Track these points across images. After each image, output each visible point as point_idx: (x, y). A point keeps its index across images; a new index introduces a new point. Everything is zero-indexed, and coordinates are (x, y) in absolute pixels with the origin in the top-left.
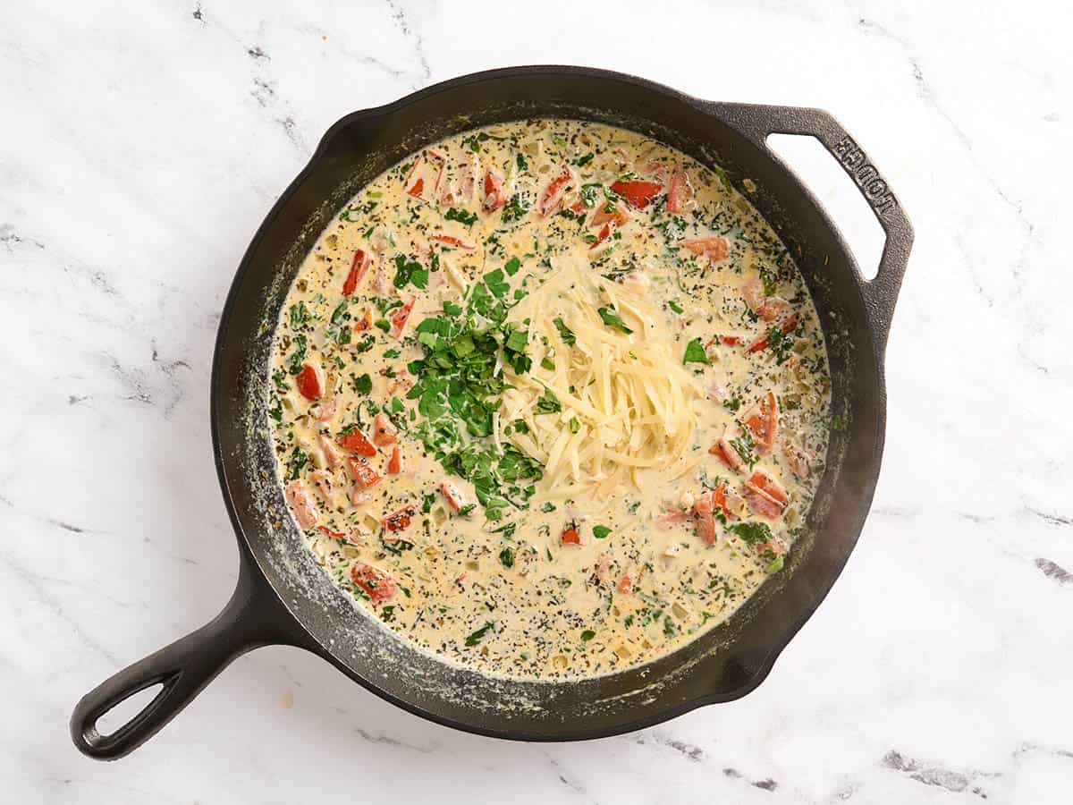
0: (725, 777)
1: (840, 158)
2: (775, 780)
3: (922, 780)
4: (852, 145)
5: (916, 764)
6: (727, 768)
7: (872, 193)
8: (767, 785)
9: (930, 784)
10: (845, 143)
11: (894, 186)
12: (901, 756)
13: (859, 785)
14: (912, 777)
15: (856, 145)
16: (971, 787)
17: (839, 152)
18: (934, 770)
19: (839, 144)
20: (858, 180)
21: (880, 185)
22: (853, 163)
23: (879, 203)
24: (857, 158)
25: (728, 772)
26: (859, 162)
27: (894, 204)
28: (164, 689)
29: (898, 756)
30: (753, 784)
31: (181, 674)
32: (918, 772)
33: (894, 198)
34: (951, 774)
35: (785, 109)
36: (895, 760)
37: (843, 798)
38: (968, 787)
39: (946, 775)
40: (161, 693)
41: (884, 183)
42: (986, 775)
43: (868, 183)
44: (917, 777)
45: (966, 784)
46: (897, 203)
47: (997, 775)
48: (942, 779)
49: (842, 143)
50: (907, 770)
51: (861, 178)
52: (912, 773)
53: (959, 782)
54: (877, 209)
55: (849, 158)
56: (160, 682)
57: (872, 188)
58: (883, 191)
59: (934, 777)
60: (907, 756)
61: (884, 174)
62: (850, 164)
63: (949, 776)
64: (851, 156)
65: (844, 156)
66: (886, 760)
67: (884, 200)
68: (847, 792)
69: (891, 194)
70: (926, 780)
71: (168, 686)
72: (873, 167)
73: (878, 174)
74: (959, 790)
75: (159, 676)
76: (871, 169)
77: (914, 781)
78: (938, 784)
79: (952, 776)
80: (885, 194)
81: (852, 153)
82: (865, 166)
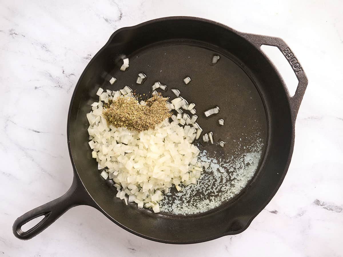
2: (277, 211)
3: (327, 209)
4: (289, 50)
5: (324, 204)
7: (295, 67)
8: (275, 212)
9: (330, 210)
10: (287, 49)
12: (320, 201)
13: (306, 211)
14: (324, 208)
17: (285, 52)
18: (331, 205)
19: (285, 50)
20: (290, 62)
21: (298, 65)
22: (289, 57)
23: (297, 71)
24: (291, 55)
26: (291, 56)
27: (302, 72)
32: (326, 206)
33: (302, 69)
36: (317, 202)
39: (335, 207)
41: (299, 64)
43: (293, 64)
44: (325, 208)
46: (303, 71)
48: (333, 208)
50: (322, 206)
51: (291, 62)
52: (324, 207)
53: (339, 209)
54: (296, 73)
57: (295, 66)
58: (299, 67)
59: (331, 208)
60: (322, 201)
61: (299, 61)
62: (288, 57)
64: (289, 54)
65: (286, 54)
66: (314, 203)
67: (299, 70)
68: (302, 214)
69: (301, 68)
70: (328, 209)
73: (297, 61)
74: (339, 212)
76: (295, 59)
77: (324, 209)
78: (332, 210)
79: (337, 207)
80: (300, 68)
81: (289, 53)
82: (293, 58)
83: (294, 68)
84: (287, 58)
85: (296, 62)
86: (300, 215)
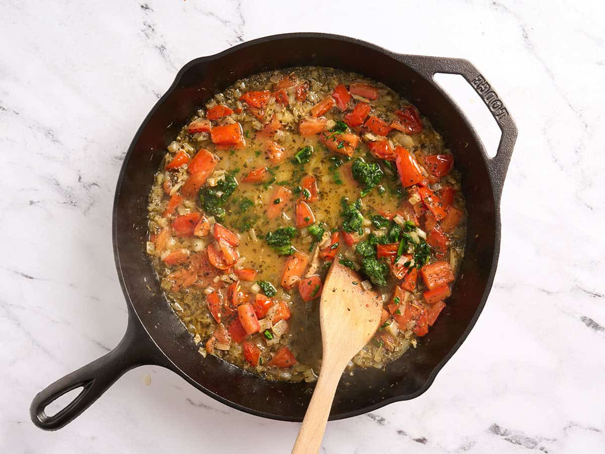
0: (398, 434)
1: (476, 87)
2: (426, 438)
3: (511, 441)
4: (482, 80)
5: (508, 432)
6: (399, 430)
7: (494, 108)
8: (422, 441)
9: (515, 444)
10: (479, 79)
11: (507, 104)
12: (500, 427)
13: (474, 443)
14: (505, 439)
15: (485, 80)
16: (539, 446)
17: (475, 84)
18: (518, 436)
19: (475, 79)
20: (485, 100)
21: (499, 103)
22: (483, 91)
23: (498, 113)
24: (486, 87)
25: (400, 432)
26: (486, 90)
27: (506, 114)
28: (84, 390)
29: (498, 427)
30: (414, 440)
31: (94, 381)
32: (509, 437)
33: (507, 111)
34: (528, 438)
35: (444, 59)
36: (496, 429)
37: (465, 450)
38: (537, 446)
39: (525, 439)
40: (82, 392)
41: (501, 102)
42: (548, 440)
43: (491, 102)
44: (508, 440)
45: (536, 445)
46: (508, 114)
47: (555, 440)
48: (522, 441)
49: (477, 79)
50: (502, 435)
51: (487, 99)
52: (504, 437)
53: (532, 443)
54: (497, 117)
55: (481, 87)
56: (82, 386)
57: (494, 105)
58: (500, 107)
59: (518, 440)
60: (503, 427)
61: (501, 96)
62: (482, 91)
63: (527, 440)
64: (482, 87)
65: (478, 86)
66: (491, 429)
67: (501, 112)
68: (468, 446)
69: (505, 108)
70: (513, 441)
71: (86, 388)
72: (494, 92)
73: (497, 97)
74: (532, 448)
75: (81, 382)
76: (493, 94)
77: (506, 441)
78: (520, 444)
79: (528, 439)
80: (502, 108)
81: (482, 85)
82: (490, 92)
83: (492, 110)
84: (480, 92)
85: (496, 99)
86: (464, 449)
